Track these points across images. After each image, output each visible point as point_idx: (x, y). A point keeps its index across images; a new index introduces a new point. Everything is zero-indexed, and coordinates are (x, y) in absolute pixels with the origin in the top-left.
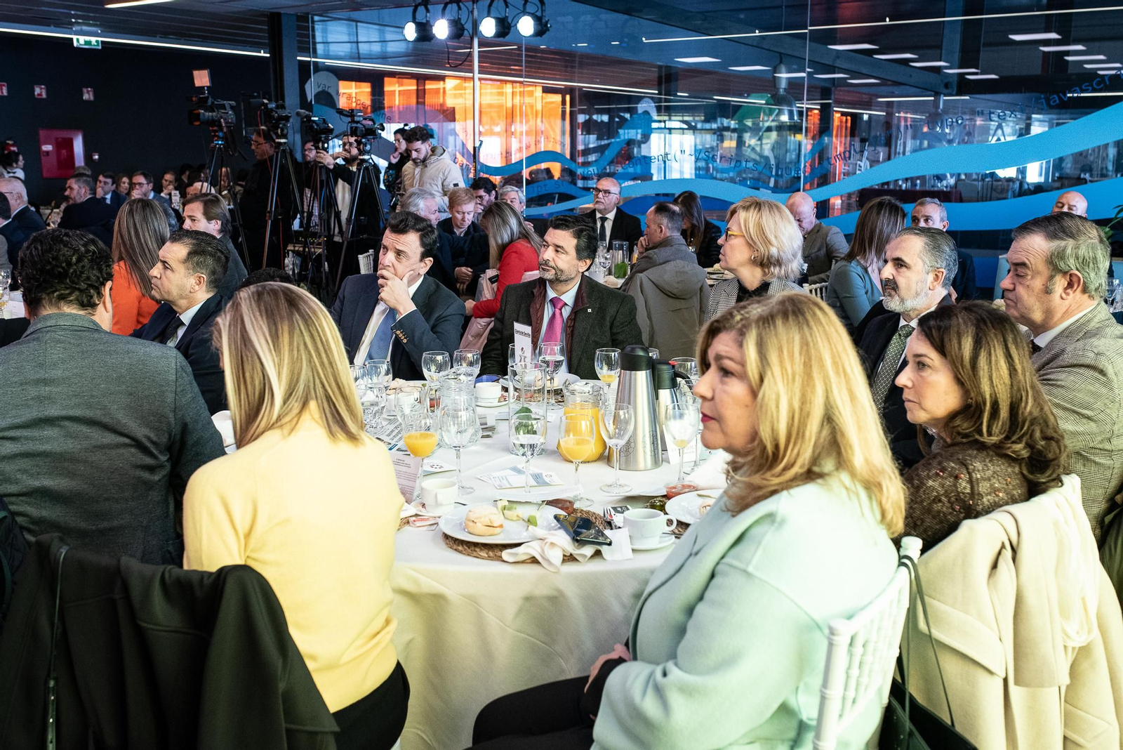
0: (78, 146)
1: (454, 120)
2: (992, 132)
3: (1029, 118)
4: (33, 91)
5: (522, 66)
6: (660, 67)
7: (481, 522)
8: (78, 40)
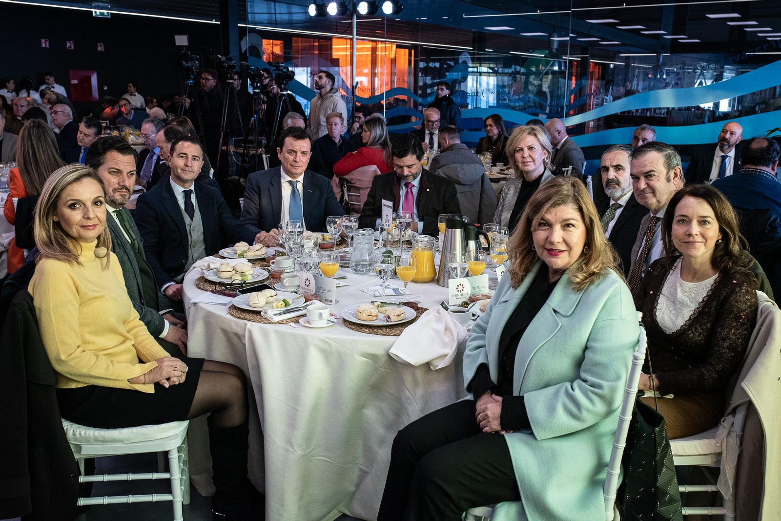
0: (94, 79)
1: (338, 65)
2: (697, 77)
3: (723, 68)
4: (66, 45)
5: (384, 31)
6: (474, 32)
7: (365, 313)
8: (95, 12)
